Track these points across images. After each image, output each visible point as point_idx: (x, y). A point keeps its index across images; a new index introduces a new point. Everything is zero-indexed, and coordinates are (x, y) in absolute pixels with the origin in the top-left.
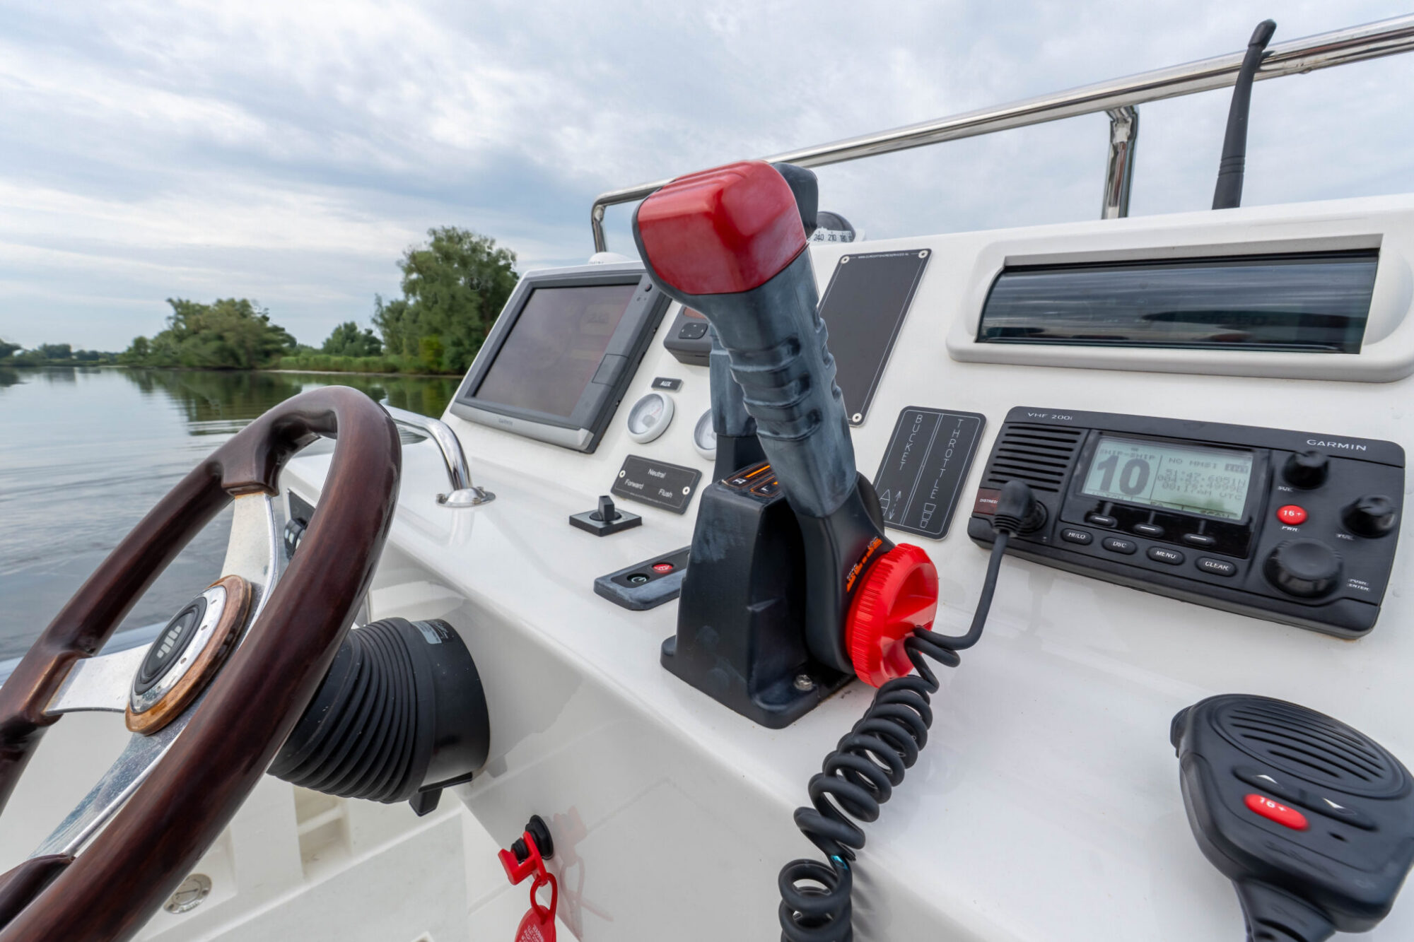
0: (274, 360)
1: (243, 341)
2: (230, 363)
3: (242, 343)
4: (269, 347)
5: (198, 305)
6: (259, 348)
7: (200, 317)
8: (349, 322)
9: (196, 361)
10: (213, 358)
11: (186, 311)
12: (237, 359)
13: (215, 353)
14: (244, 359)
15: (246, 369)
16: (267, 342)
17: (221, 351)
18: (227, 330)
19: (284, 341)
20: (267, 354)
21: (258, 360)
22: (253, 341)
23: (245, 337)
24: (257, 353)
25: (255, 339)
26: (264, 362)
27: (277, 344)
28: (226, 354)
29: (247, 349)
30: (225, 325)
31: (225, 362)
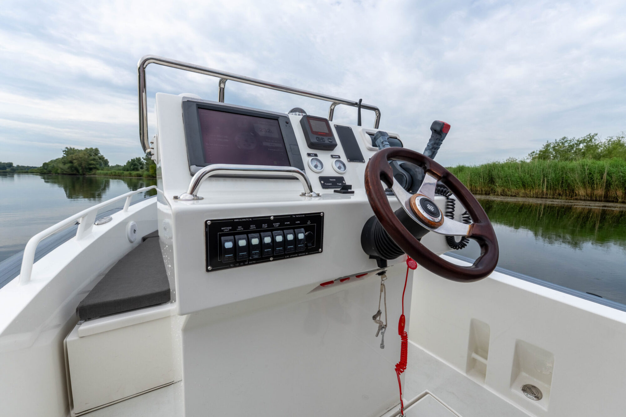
0: (94, 172)
1: (81, 164)
2: (75, 172)
3: (80, 165)
4: (92, 166)
5: (78, 150)
6: (87, 167)
9: (59, 171)
10: (68, 170)
12: (78, 171)
13: (68, 168)
14: (81, 171)
15: (81, 175)
16: (91, 164)
17: (71, 167)
18: (74, 160)
19: (98, 164)
20: (91, 169)
21: (87, 171)
22: (85, 164)
23: (81, 162)
24: (86, 168)
25: (86, 163)
26: (89, 172)
27: (95, 165)
28: (73, 169)
29: (82, 167)
30: (74, 158)
31: (72, 172)
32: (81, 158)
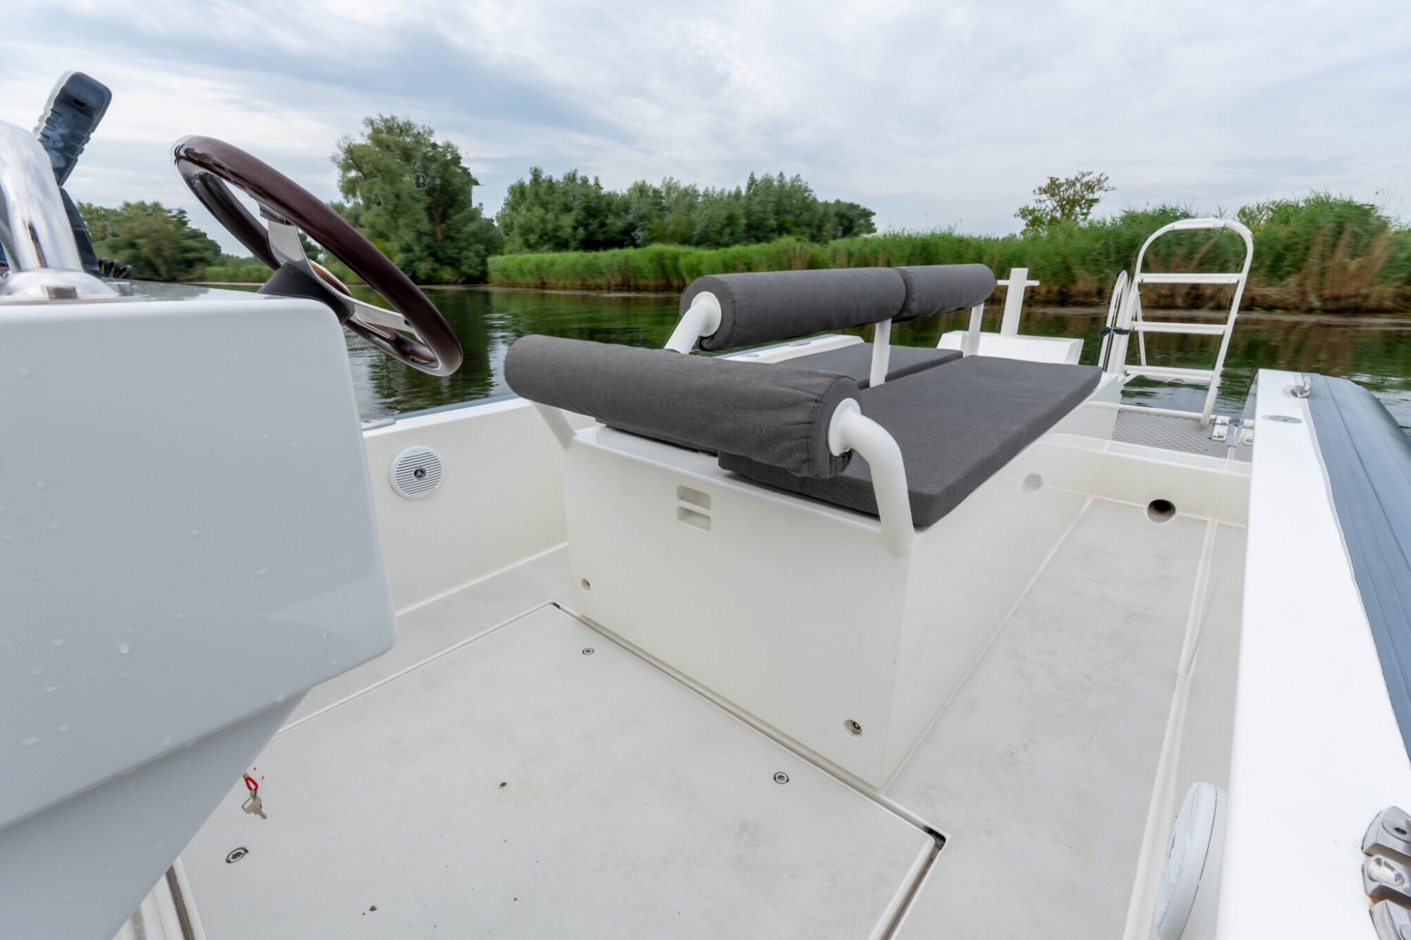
1: (160, 249)
3: (158, 251)
4: (190, 255)
5: (102, 209)
6: (179, 257)
7: (107, 223)
11: (88, 216)
16: (188, 250)
18: (139, 237)
19: (206, 249)
20: (190, 264)
21: (181, 270)
22: (172, 249)
23: (161, 244)
24: (179, 263)
25: (173, 246)
26: (187, 272)
27: (200, 253)
28: (141, 264)
29: (165, 258)
30: (137, 232)
31: (141, 273)
32: (157, 231)
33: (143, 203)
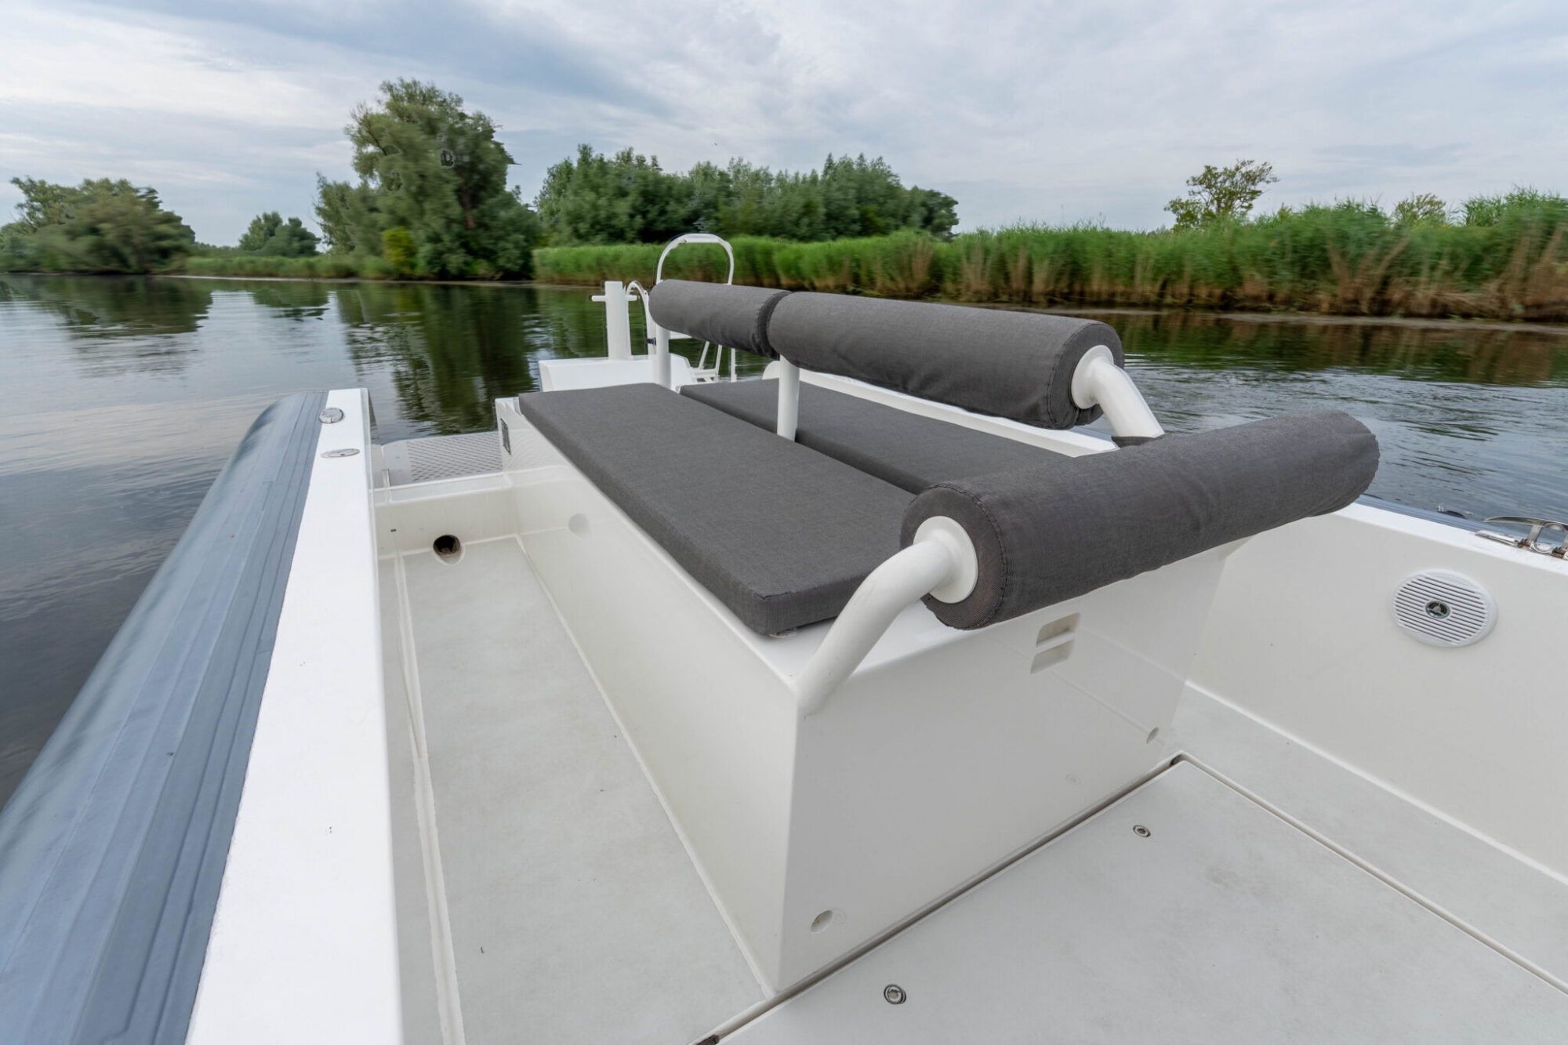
0: (176, 262)
1: (128, 236)
2: (114, 266)
3: (126, 238)
4: (165, 243)
5: (58, 187)
6: (153, 245)
7: (63, 204)
8: (269, 212)
9: (63, 262)
10: (88, 259)
11: (42, 196)
12: (123, 261)
13: (90, 252)
14: (133, 260)
15: (136, 274)
16: (161, 237)
17: (98, 248)
18: (103, 221)
19: (180, 236)
20: (165, 253)
21: (154, 261)
22: (143, 235)
23: (129, 230)
24: (151, 252)
25: (145, 232)
26: (162, 264)
27: (175, 240)
28: (106, 253)
29: (134, 246)
30: (100, 214)
31: (106, 264)
32: (123, 214)
33: (107, 181)
